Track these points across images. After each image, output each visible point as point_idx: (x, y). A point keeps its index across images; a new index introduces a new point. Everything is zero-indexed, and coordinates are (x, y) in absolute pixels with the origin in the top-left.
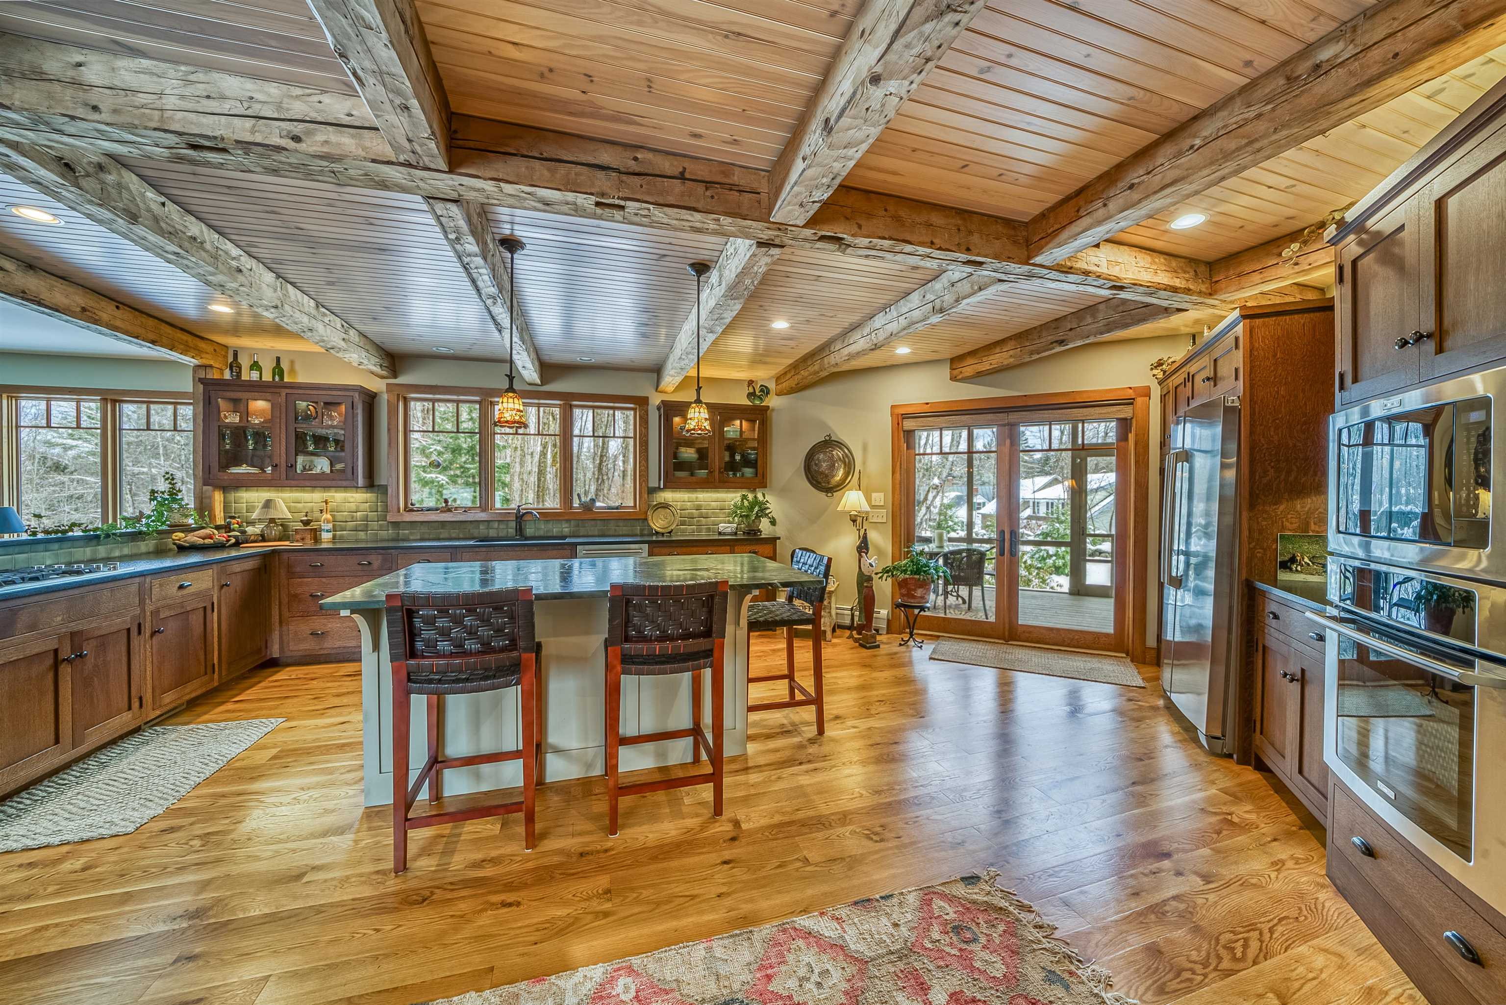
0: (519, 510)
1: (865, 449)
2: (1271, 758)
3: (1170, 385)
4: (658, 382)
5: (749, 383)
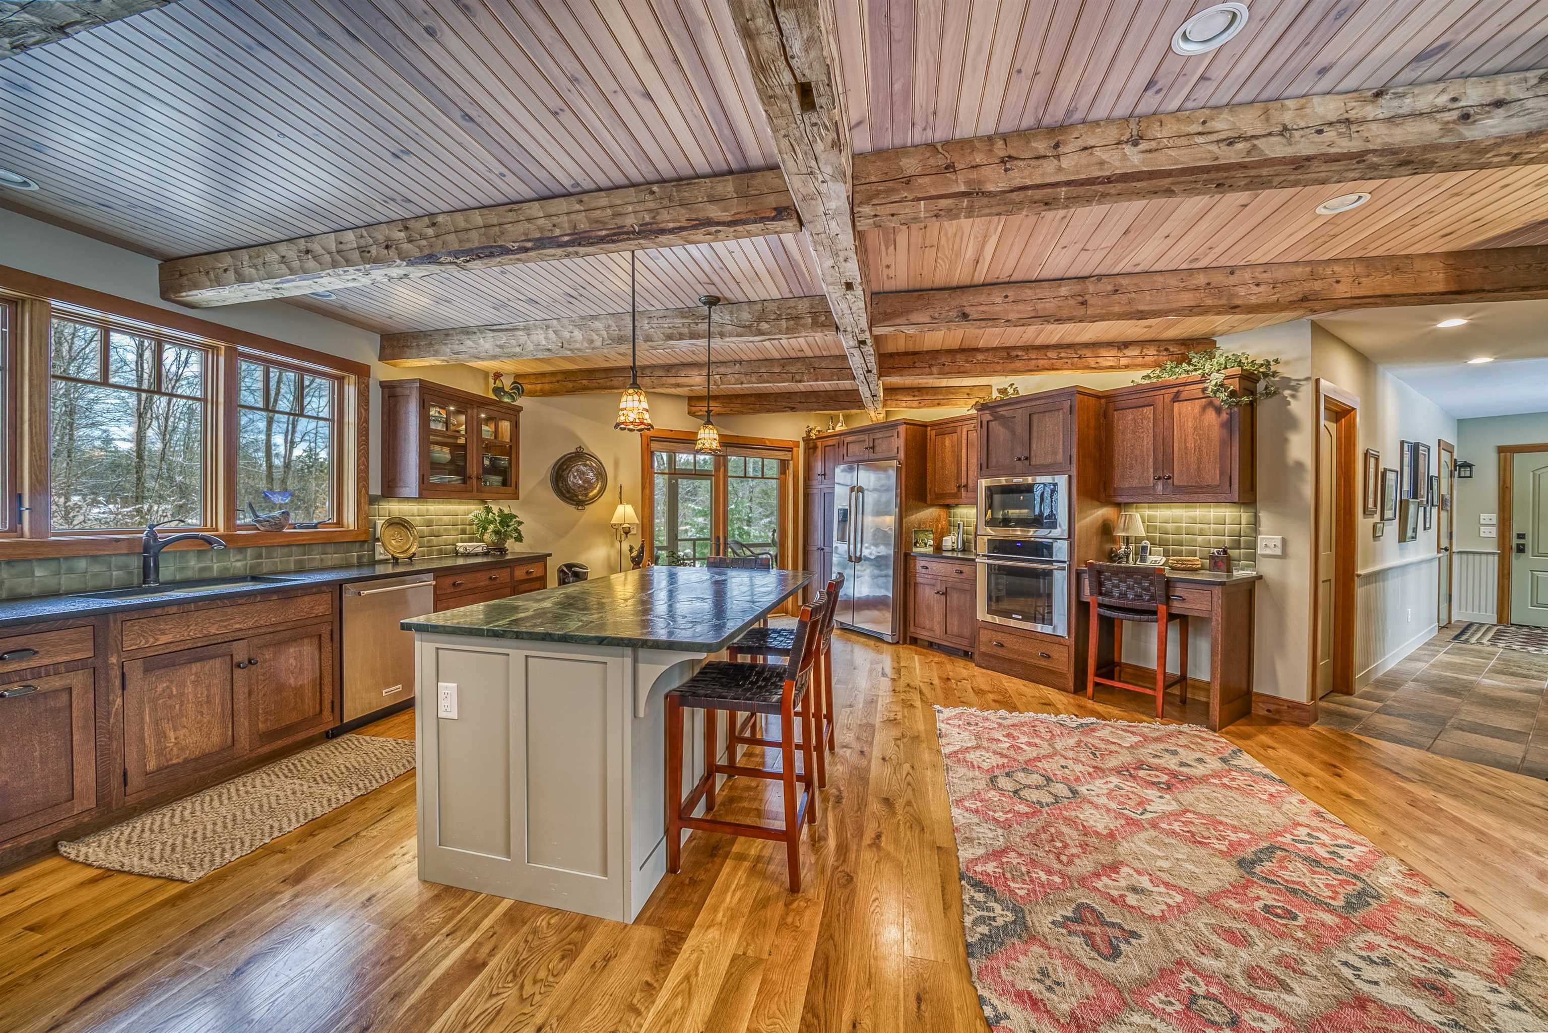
0: (152, 534)
1: (616, 464)
2: (923, 634)
3: (819, 444)
4: (382, 348)
5: (497, 376)
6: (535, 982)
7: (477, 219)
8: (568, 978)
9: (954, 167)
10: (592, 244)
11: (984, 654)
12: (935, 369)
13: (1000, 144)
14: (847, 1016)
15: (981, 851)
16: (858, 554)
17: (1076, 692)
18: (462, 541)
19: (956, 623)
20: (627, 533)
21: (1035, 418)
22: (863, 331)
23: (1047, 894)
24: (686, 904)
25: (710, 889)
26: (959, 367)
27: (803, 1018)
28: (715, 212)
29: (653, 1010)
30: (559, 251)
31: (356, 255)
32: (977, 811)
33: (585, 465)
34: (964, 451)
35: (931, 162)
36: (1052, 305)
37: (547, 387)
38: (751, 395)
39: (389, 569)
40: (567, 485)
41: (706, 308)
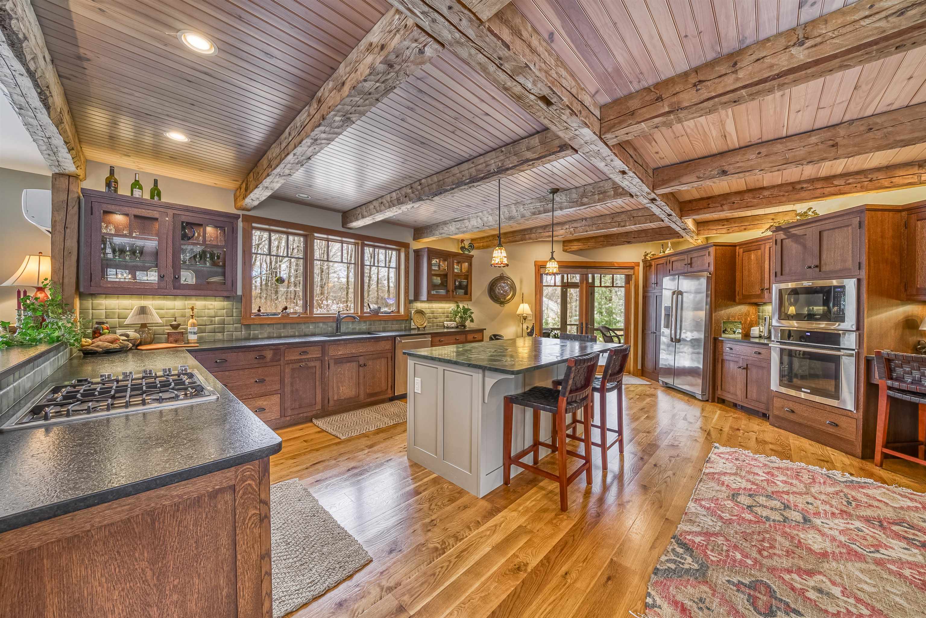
0: (339, 315)
1: (521, 282)
2: (729, 397)
3: (653, 263)
4: (414, 235)
5: (462, 241)
6: (436, 505)
7: (435, 179)
8: (449, 508)
9: (661, 98)
10: (478, 181)
11: (777, 417)
12: (725, 207)
13: (693, 75)
14: (564, 569)
15: (698, 529)
16: (678, 337)
17: (864, 457)
18: (447, 321)
19: (755, 391)
20: (525, 319)
21: (825, 234)
22: (649, 194)
23: (734, 566)
24: (507, 499)
25: (521, 496)
26: (747, 203)
27: (542, 560)
28: (529, 155)
29: (476, 531)
30: (466, 187)
31: (396, 202)
32: (708, 509)
33: (504, 283)
34: (767, 262)
35: (647, 98)
36: (802, 152)
37: (485, 244)
38: (601, 236)
39: (416, 332)
40: (495, 293)
41: (551, 195)
